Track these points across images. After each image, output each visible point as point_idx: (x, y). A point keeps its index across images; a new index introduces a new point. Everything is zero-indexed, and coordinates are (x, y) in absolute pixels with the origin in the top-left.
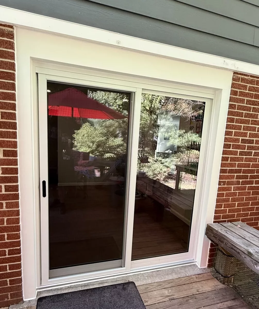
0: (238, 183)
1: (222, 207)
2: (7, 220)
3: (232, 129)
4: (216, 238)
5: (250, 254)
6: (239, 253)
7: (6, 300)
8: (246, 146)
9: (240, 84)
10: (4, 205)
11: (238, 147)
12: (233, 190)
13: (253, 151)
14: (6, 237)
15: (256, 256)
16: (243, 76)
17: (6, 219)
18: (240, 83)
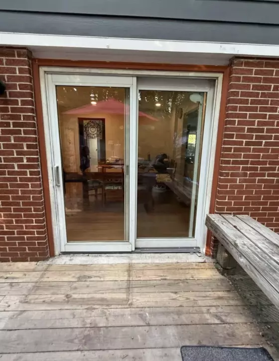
0: (245, 175)
1: (226, 199)
2: (33, 197)
3: (235, 118)
4: (212, 228)
5: (236, 246)
6: (228, 244)
7: (36, 256)
8: (253, 135)
9: (244, 69)
10: (30, 186)
11: (244, 137)
12: (239, 182)
13: (264, 141)
14: (33, 209)
15: (241, 247)
16: (246, 60)
17: (31, 196)
18: (243, 67)
